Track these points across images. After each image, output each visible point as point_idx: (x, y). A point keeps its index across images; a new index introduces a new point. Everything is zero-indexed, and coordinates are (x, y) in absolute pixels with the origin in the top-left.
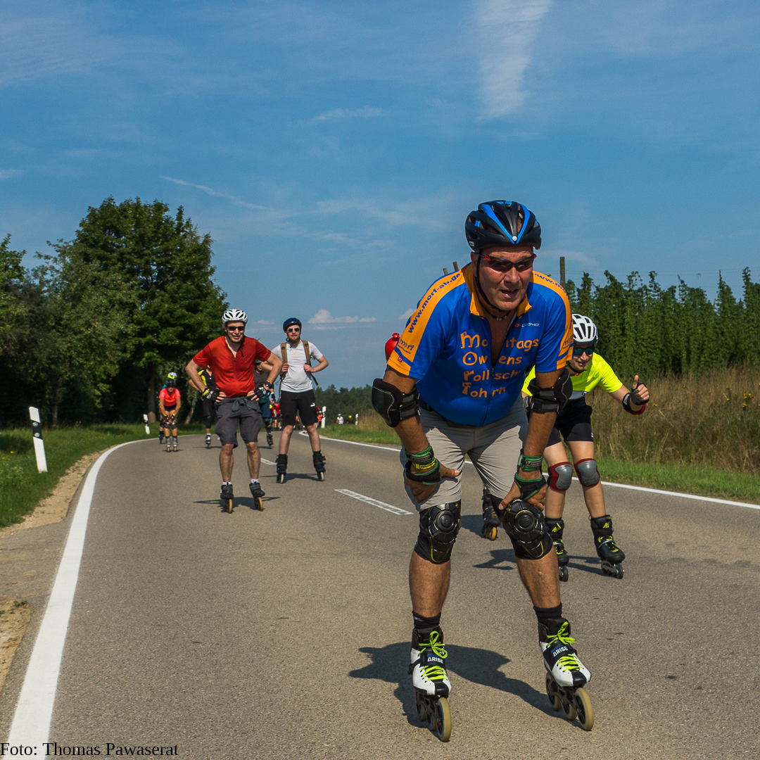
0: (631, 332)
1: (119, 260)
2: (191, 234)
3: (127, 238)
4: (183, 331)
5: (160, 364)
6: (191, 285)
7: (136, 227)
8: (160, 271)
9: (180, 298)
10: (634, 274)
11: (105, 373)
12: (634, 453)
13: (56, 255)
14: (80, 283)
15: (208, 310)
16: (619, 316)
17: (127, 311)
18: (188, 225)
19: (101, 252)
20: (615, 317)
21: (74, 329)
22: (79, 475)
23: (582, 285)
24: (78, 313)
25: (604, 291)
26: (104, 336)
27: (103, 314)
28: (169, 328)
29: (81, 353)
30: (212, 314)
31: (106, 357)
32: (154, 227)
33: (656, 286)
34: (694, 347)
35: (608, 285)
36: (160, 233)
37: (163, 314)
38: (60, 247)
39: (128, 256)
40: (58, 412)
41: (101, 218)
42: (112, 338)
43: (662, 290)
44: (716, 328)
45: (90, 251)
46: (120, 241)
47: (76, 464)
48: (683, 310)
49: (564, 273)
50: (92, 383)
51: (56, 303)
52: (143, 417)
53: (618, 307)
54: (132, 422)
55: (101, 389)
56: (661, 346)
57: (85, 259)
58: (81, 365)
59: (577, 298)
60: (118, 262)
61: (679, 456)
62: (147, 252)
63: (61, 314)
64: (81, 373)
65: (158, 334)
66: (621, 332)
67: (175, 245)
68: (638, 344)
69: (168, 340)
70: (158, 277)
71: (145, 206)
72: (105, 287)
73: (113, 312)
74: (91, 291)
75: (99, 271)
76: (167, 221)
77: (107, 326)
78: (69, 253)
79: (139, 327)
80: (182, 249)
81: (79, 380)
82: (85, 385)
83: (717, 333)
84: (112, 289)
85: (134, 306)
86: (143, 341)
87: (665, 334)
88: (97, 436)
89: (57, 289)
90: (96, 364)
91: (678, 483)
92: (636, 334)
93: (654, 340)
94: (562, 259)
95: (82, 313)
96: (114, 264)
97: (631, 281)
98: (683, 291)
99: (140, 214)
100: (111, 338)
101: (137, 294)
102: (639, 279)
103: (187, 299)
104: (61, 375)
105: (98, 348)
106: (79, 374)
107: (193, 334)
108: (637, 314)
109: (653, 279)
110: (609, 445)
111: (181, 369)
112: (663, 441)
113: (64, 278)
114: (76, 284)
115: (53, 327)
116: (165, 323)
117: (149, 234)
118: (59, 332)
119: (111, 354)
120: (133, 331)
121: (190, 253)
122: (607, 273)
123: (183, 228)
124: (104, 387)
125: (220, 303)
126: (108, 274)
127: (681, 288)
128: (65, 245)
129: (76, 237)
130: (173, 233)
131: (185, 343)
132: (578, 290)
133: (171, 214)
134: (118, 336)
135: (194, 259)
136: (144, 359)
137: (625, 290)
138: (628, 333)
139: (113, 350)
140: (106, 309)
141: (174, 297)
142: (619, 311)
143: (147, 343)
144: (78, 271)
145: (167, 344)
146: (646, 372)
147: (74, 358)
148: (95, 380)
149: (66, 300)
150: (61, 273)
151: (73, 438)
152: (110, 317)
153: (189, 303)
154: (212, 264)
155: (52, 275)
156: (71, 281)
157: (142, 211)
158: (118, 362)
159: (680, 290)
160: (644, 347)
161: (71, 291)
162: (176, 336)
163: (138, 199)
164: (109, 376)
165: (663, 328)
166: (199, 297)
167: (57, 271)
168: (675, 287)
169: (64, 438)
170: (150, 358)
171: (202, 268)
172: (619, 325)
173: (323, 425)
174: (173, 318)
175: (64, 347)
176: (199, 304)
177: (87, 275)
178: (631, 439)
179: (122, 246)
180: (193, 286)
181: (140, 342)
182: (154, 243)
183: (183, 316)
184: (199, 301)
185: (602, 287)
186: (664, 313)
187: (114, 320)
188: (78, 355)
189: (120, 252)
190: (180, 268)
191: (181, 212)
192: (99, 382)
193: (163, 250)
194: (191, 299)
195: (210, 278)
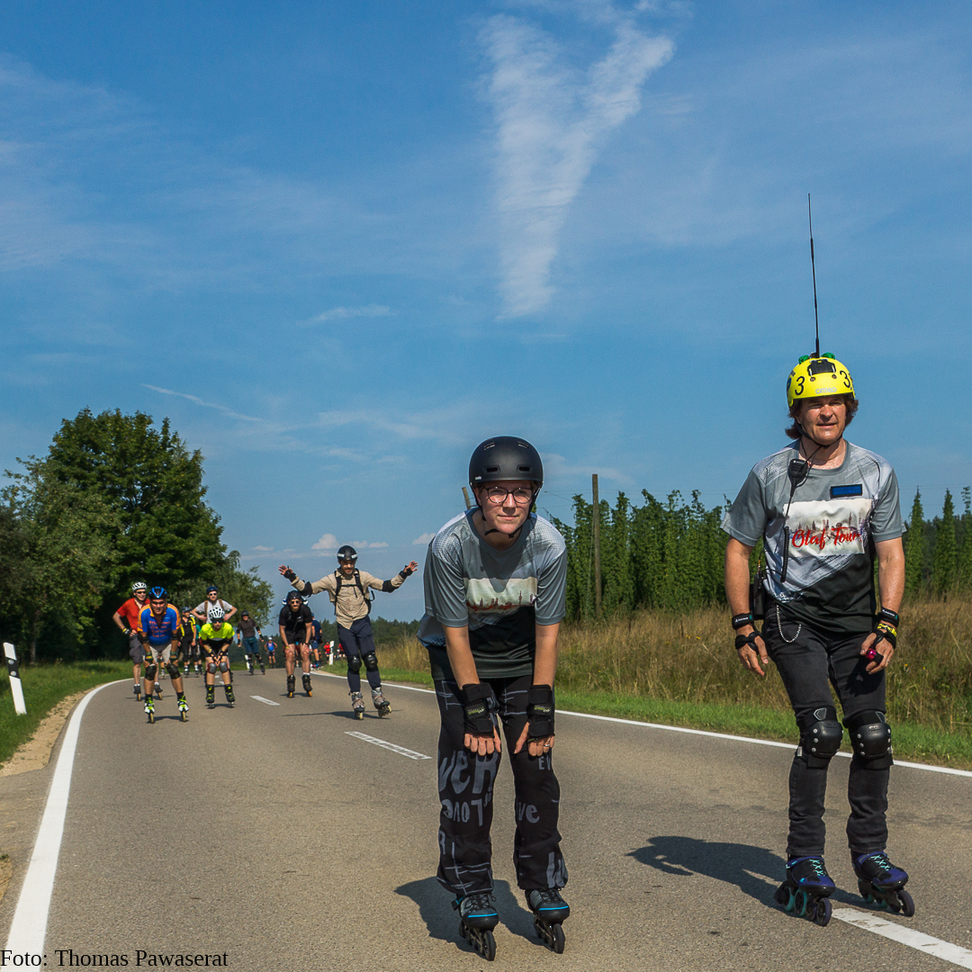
0: (672, 557)
2: (179, 449)
3: (107, 454)
4: (171, 558)
6: (181, 506)
7: (116, 442)
8: (145, 491)
9: (168, 521)
10: (675, 493)
11: (87, 605)
12: (675, 691)
13: (27, 473)
14: (56, 505)
15: (200, 535)
16: (658, 540)
17: (109, 536)
18: (175, 439)
19: (78, 470)
20: (654, 541)
21: (50, 556)
22: (61, 718)
23: (617, 506)
24: (54, 538)
25: (642, 512)
26: (85, 564)
27: (84, 538)
28: (157, 555)
29: (59, 583)
30: (204, 539)
31: (88, 587)
32: (137, 442)
33: (699, 506)
35: (646, 505)
36: (144, 449)
37: (150, 539)
38: (31, 465)
39: (108, 475)
40: (37, 649)
41: (77, 432)
42: (94, 566)
43: (706, 510)
45: (66, 468)
46: (99, 458)
47: (58, 706)
49: (597, 492)
50: (73, 616)
51: (30, 527)
53: (658, 530)
54: (119, 659)
55: (83, 622)
56: (704, 573)
57: (60, 478)
58: (60, 596)
59: (611, 520)
60: (98, 481)
61: (724, 695)
63: (36, 539)
64: (60, 605)
65: (145, 561)
66: (660, 558)
67: (161, 462)
68: (679, 571)
69: (156, 568)
70: (143, 498)
71: (126, 419)
72: (84, 509)
73: (94, 537)
74: (69, 514)
75: (77, 491)
76: (151, 435)
77: (88, 553)
78: (42, 471)
79: (123, 554)
80: (169, 466)
81: (58, 613)
82: (66, 619)
84: (92, 511)
85: (117, 531)
86: (129, 569)
88: (81, 674)
89: (30, 511)
90: (76, 595)
91: (723, 724)
92: (677, 559)
93: (697, 566)
94: (595, 477)
95: (60, 539)
96: (93, 484)
97: (671, 501)
99: (121, 427)
100: (92, 566)
101: (120, 517)
102: (680, 499)
103: (176, 522)
104: (39, 608)
105: (78, 577)
106: (58, 607)
107: (184, 561)
108: (678, 538)
109: (696, 499)
110: (646, 682)
112: (707, 678)
113: (37, 499)
114: (51, 506)
115: (28, 554)
116: (153, 550)
117: (132, 450)
118: (34, 559)
119: (93, 583)
120: (116, 559)
121: (178, 471)
122: (644, 492)
123: (170, 443)
124: (87, 621)
125: (213, 527)
126: (87, 495)
128: (37, 462)
129: (50, 454)
130: (159, 449)
131: (175, 572)
132: (613, 511)
133: (156, 427)
134: (100, 563)
135: (183, 477)
137: (664, 511)
138: (669, 558)
139: (95, 579)
140: (86, 534)
141: (161, 520)
142: (658, 534)
143: (133, 572)
144: (53, 491)
145: (156, 573)
146: (688, 602)
147: (52, 589)
148: (76, 613)
149: (40, 524)
150: (34, 494)
151: (53, 677)
153: (178, 527)
154: (203, 483)
155: (24, 497)
156: (45, 503)
157: (123, 424)
158: (101, 593)
160: (686, 574)
161: (45, 514)
162: (165, 564)
163: (117, 410)
164: (92, 608)
165: (707, 552)
166: (190, 521)
167: (30, 492)
168: (721, 508)
169: (45, 677)
171: (192, 487)
172: (659, 549)
174: (162, 543)
175: (40, 577)
176: (190, 528)
177: (63, 496)
178: (672, 675)
179: (101, 463)
181: (125, 570)
182: (137, 460)
183: (172, 542)
184: (190, 524)
185: (640, 507)
186: (709, 536)
187: (95, 546)
188: (56, 586)
189: (99, 470)
190: (168, 488)
191: (166, 425)
192: (80, 615)
193: (148, 468)
194: (180, 522)
195: (202, 499)
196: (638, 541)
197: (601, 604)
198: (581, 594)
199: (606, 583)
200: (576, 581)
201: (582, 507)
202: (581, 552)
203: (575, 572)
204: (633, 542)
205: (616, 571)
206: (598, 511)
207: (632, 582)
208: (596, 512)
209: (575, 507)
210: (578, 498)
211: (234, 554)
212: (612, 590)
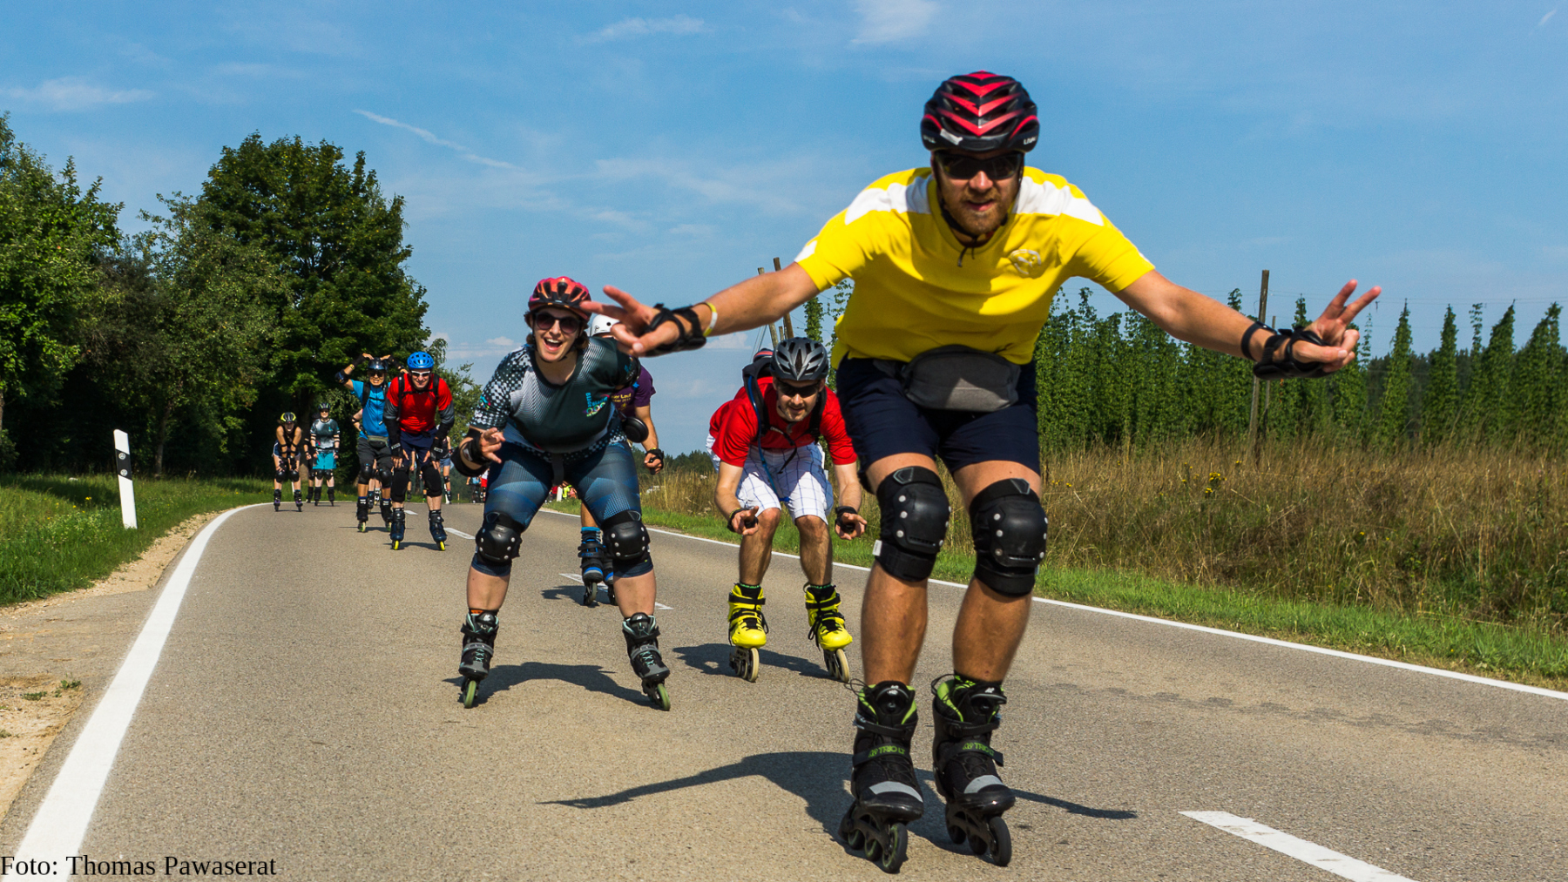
1: (265, 230)
2: (375, 195)
3: (279, 197)
4: (353, 343)
6: (372, 273)
7: (292, 181)
8: (325, 250)
9: (354, 293)
11: (235, 400)
13: (169, 215)
14: (205, 260)
15: (394, 313)
17: (274, 309)
18: (371, 181)
19: (239, 217)
21: (192, 329)
24: (199, 306)
26: (237, 343)
27: (237, 308)
28: (335, 338)
29: (201, 367)
30: (401, 320)
31: (238, 375)
32: (320, 183)
33: (1089, 311)
34: (1144, 411)
36: (328, 193)
37: (327, 316)
38: (176, 205)
39: (278, 226)
40: (164, 456)
41: (241, 164)
42: (249, 347)
43: (1098, 318)
44: (1180, 382)
45: (222, 213)
46: (268, 201)
48: (1130, 351)
50: (215, 415)
51: (167, 289)
55: (228, 423)
56: (1091, 406)
57: (213, 225)
58: (200, 385)
60: (264, 232)
63: (174, 306)
64: (199, 398)
65: (320, 346)
67: (350, 212)
68: (1054, 401)
69: (333, 357)
70: (323, 260)
71: (308, 150)
72: (241, 267)
73: (251, 308)
74: (221, 274)
75: (234, 244)
76: (339, 174)
77: (241, 329)
78: (190, 214)
79: (290, 333)
80: (361, 217)
81: (197, 409)
82: (207, 418)
83: (1182, 391)
84: (251, 272)
85: (281, 301)
86: (296, 355)
87: (1099, 389)
89: (169, 268)
90: (222, 385)
92: (1053, 385)
93: (1080, 396)
95: (205, 307)
96: (257, 236)
98: (1132, 321)
99: (300, 162)
100: (246, 346)
101: (290, 282)
102: (1063, 299)
103: (364, 295)
104: (171, 399)
105: (226, 360)
109: (1086, 300)
113: (181, 251)
114: (197, 262)
115: (162, 326)
116: (330, 331)
117: (312, 193)
118: (170, 333)
119: (245, 370)
120: (280, 338)
121: (372, 225)
123: (364, 187)
124: (234, 422)
125: (414, 303)
126: (247, 249)
127: (1129, 317)
128: (184, 202)
129: (202, 193)
130: (349, 194)
133: (348, 163)
134: (258, 343)
135: (378, 234)
136: (295, 383)
140: (242, 301)
141: (345, 291)
143: (300, 359)
144: (203, 241)
145: (332, 363)
147: (190, 375)
149: (182, 286)
150: (176, 244)
152: (246, 314)
153: (366, 302)
154: (404, 244)
155: (163, 247)
156: (190, 257)
157: (303, 157)
158: (255, 383)
159: (1127, 319)
160: (1065, 406)
161: (189, 272)
163: (297, 138)
164: (242, 404)
165: (1097, 378)
166: (383, 293)
167: (171, 241)
168: (1120, 315)
169: (170, 492)
170: (304, 382)
171: (389, 248)
174: (343, 322)
175: (175, 358)
176: (382, 304)
177: (215, 249)
179: (270, 209)
180: (374, 276)
181: (291, 357)
182: (318, 207)
183: (357, 322)
184: (383, 299)
186: (1100, 355)
187: (252, 319)
188: (197, 372)
189: (267, 218)
190: (356, 248)
191: (361, 162)
192: (226, 415)
193: (331, 219)
194: (370, 295)
195: (401, 265)
211: (440, 342)
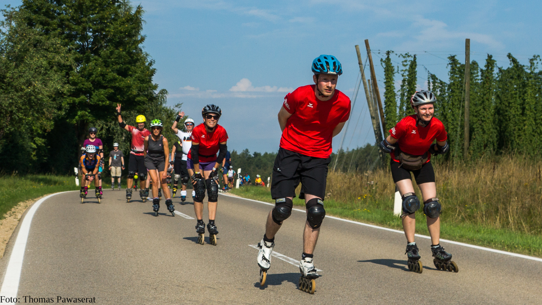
0: (531, 112)
2: (125, 4)
3: (67, 6)
4: (112, 93)
5: (92, 122)
6: (123, 51)
8: (95, 37)
9: (112, 62)
10: (535, 57)
11: (41, 128)
12: (532, 227)
13: (3, 19)
14: (23, 45)
15: (137, 75)
16: (520, 97)
17: (64, 73)
19: (43, 18)
20: (516, 98)
21: (15, 86)
22: (15, 220)
23: (485, 66)
24: (20, 72)
25: (507, 72)
26: (43, 95)
27: (43, 74)
28: (100, 90)
29: (21, 109)
30: (140, 79)
31: (43, 113)
35: (511, 67)
36: (97, 3)
37: (96, 77)
38: (7, 12)
39: (67, 23)
42: (50, 97)
45: (34, 16)
46: (61, 9)
47: (13, 210)
49: (469, 54)
50: (29, 137)
52: (73, 170)
53: (519, 88)
54: (64, 174)
55: (37, 142)
57: (29, 24)
58: (21, 119)
59: (480, 77)
60: (58, 27)
62: (84, 19)
63: (5, 73)
64: (19, 127)
65: (91, 94)
66: (521, 112)
67: (110, 14)
69: (99, 101)
70: (93, 43)
72: (46, 49)
73: (51, 73)
74: (33, 53)
75: (41, 35)
77: (46, 86)
78: (15, 17)
79: (74, 87)
80: (116, 18)
81: (18, 134)
82: (23, 138)
84: (51, 52)
85: (70, 68)
86: (77, 100)
88: (32, 185)
89: (2, 49)
90: (34, 120)
94: (468, 41)
95: (24, 73)
96: (54, 29)
97: (532, 64)
100: (48, 96)
101: (74, 57)
102: (540, 63)
103: (118, 64)
104: (2, 128)
105: (36, 105)
106: (18, 128)
107: (122, 96)
108: (537, 95)
110: (507, 217)
111: (109, 128)
113: (9, 40)
114: (19, 46)
116: (98, 85)
117: (87, 3)
118: (3, 89)
119: (48, 110)
120: (68, 91)
121: (123, 22)
122: (509, 56)
124: (40, 141)
125: (148, 69)
126: (49, 38)
128: (12, 10)
129: (22, 4)
130: (109, 3)
132: (482, 70)
134: (55, 95)
135: (127, 27)
136: (77, 117)
137: (526, 73)
138: (528, 113)
139: (50, 107)
140: (46, 69)
141: (107, 61)
142: (520, 92)
143: (80, 103)
144: (23, 34)
145: (99, 104)
147: (15, 113)
148: (32, 134)
149: (10, 60)
150: (7, 35)
151: (10, 186)
152: (48, 77)
153: (120, 68)
154: (142, 33)
156: (15, 43)
158: (54, 118)
161: (15, 52)
162: (107, 98)
164: (45, 131)
166: (130, 63)
167: (4, 34)
169: (3, 185)
170: (82, 116)
171: (134, 36)
172: (520, 105)
173: (237, 186)
174: (105, 80)
175: (6, 103)
176: (129, 69)
177: (30, 39)
178: (529, 213)
179: (62, 13)
180: (124, 53)
181: (74, 101)
182: (91, 12)
183: (114, 80)
184: (129, 66)
185: (505, 68)
187: (52, 80)
188: (18, 110)
189: (60, 18)
190: (114, 35)
192: (35, 136)
193: (99, 18)
194: (122, 64)
195: (140, 45)
196: (503, 97)
197: (468, 148)
198: (451, 139)
199: (474, 131)
200: (448, 128)
201: (456, 65)
202: (453, 104)
203: (447, 121)
204: (498, 97)
205: (483, 121)
206: (469, 70)
207: (496, 131)
208: (467, 71)
209: (450, 66)
210: (453, 59)
211: (164, 92)
212: (478, 137)
